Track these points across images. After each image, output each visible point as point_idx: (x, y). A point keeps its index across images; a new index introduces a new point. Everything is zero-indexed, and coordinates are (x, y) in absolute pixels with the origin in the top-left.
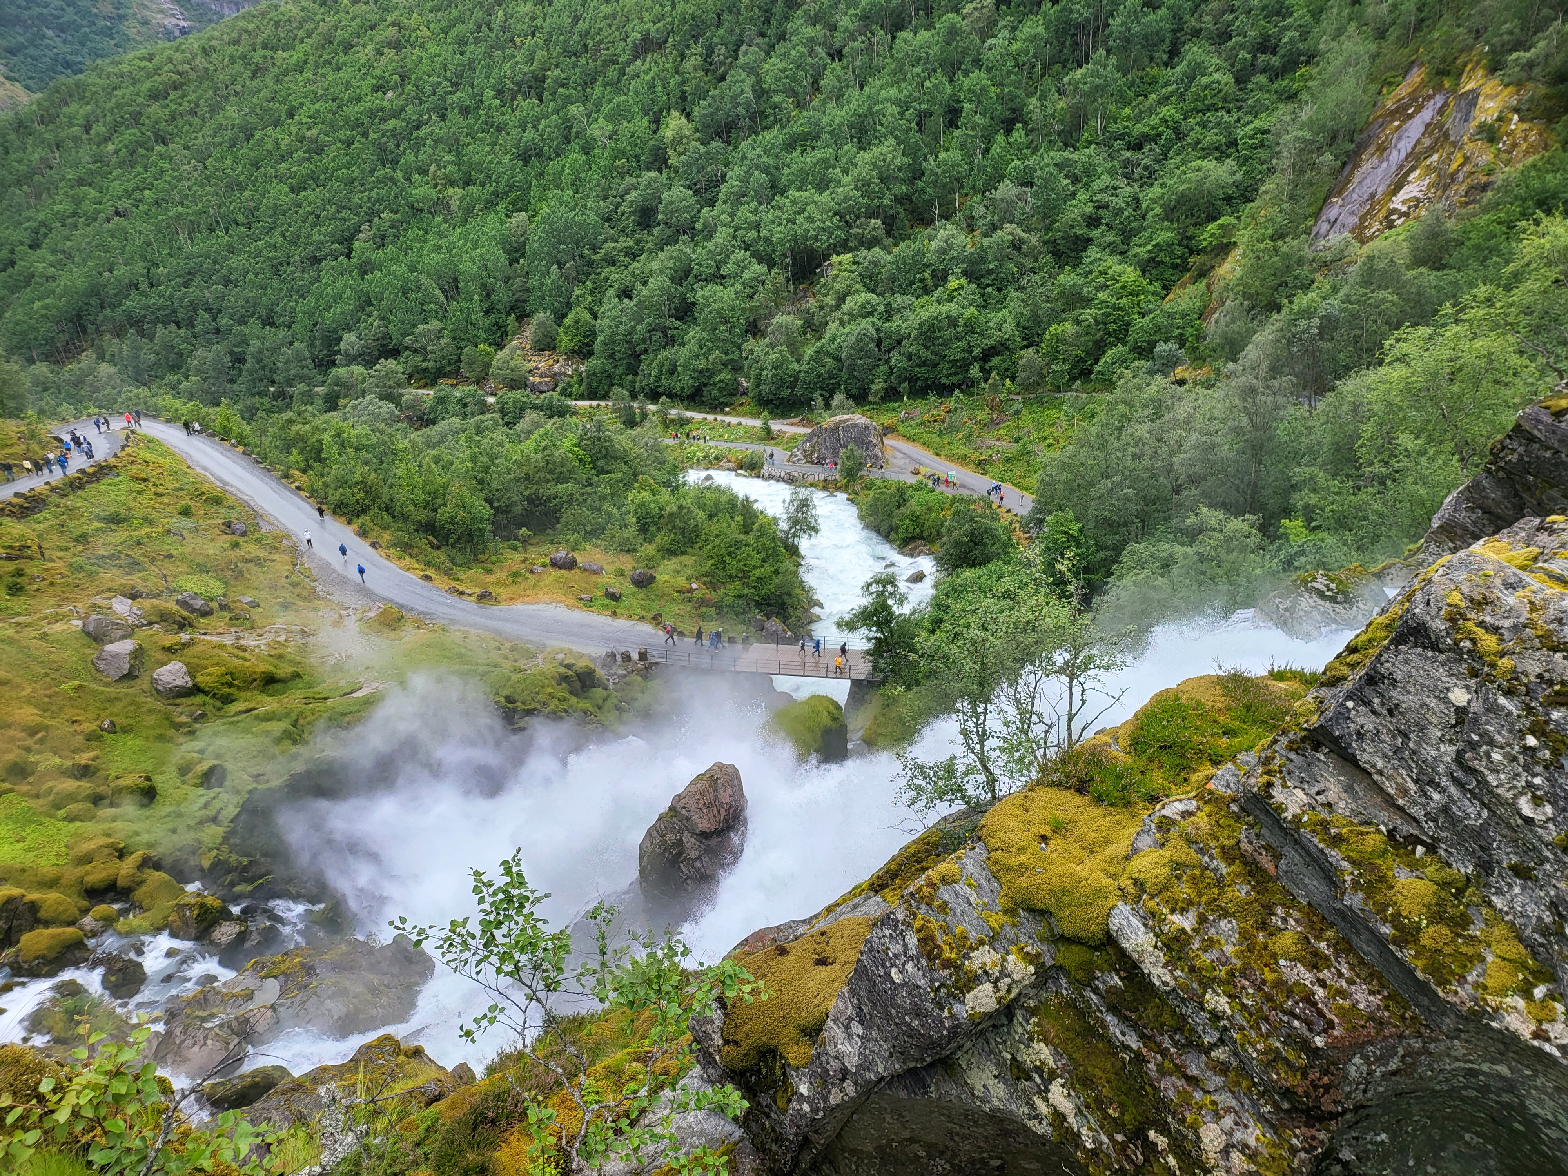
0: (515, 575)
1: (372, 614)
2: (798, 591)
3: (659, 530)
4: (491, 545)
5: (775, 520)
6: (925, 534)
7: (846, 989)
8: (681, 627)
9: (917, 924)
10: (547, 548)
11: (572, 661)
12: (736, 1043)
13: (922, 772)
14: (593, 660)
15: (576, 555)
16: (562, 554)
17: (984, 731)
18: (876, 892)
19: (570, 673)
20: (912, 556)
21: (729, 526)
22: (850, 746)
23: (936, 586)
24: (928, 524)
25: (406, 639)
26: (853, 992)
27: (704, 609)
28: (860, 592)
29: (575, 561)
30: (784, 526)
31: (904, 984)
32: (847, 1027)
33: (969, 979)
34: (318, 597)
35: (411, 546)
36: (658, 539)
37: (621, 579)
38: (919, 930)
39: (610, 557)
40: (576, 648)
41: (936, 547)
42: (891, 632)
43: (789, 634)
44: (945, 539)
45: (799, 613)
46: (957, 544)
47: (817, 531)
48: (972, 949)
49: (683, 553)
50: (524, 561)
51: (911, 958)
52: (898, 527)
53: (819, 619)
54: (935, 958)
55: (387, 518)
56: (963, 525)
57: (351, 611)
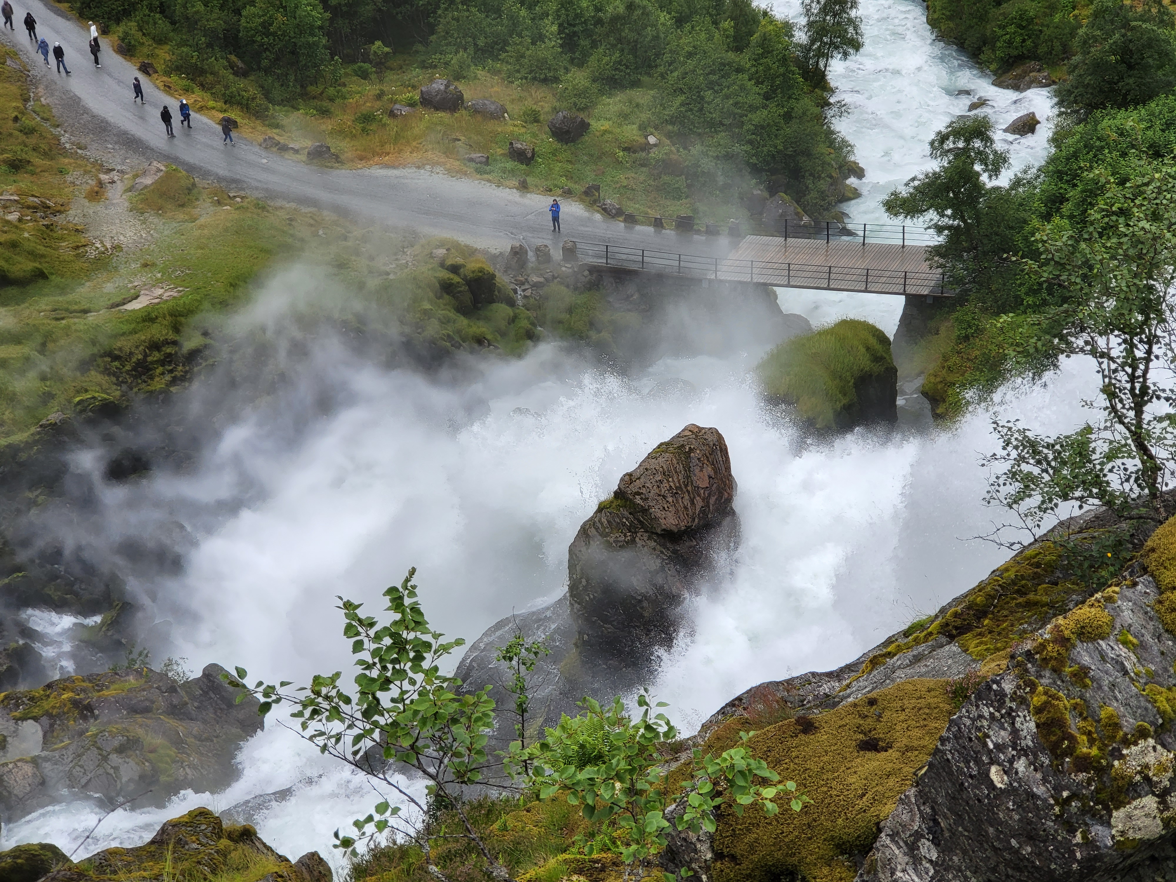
0: (367, 119)
1: (148, 181)
2: (822, 148)
3: (594, 45)
4: (327, 69)
5: (787, 28)
6: (1042, 50)
7: (912, 792)
8: (631, 208)
9: (1037, 700)
10: (415, 74)
11: (459, 260)
12: (733, 858)
13: (1035, 452)
14: (494, 258)
15: (462, 86)
16: (439, 85)
17: (1144, 389)
18: (952, 638)
19: (456, 279)
20: (1017, 88)
21: (710, 38)
22: (900, 401)
23: (1056, 140)
24: (1047, 32)
25: (202, 221)
26: (923, 797)
27: (666, 178)
28: (928, 149)
29: (460, 97)
30: (801, 37)
31: (1010, 791)
32: (912, 849)
33: (1120, 790)
34: (64, 153)
35: (202, 72)
36: (593, 60)
37: (535, 127)
38: (1039, 711)
39: (515, 91)
40: (465, 239)
41: (1061, 72)
42: (978, 217)
43: (806, 219)
44: (1076, 59)
45: (823, 185)
46: (1098, 67)
47: (857, 46)
48: (1127, 742)
49: (635, 84)
50: (379, 97)
51: (1024, 752)
52: (996, 38)
53: (856, 194)
54: (1065, 754)
55: (163, 25)
56: (1109, 35)
57: (115, 176)
